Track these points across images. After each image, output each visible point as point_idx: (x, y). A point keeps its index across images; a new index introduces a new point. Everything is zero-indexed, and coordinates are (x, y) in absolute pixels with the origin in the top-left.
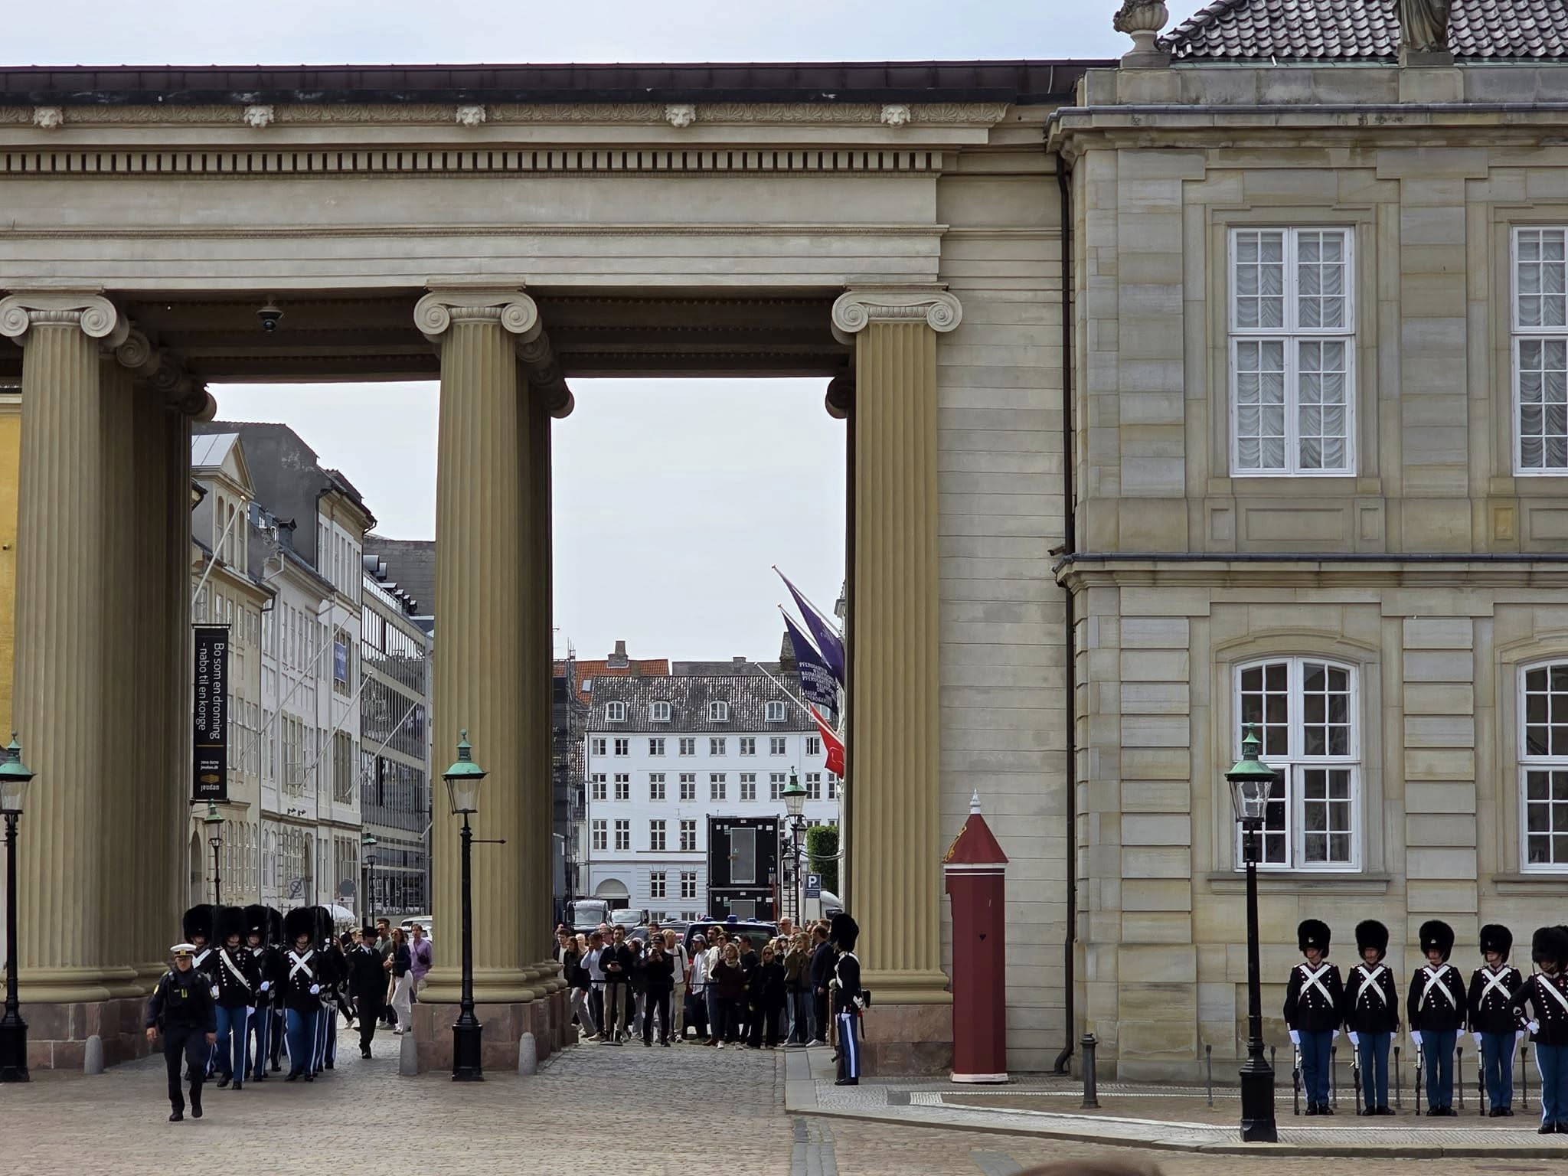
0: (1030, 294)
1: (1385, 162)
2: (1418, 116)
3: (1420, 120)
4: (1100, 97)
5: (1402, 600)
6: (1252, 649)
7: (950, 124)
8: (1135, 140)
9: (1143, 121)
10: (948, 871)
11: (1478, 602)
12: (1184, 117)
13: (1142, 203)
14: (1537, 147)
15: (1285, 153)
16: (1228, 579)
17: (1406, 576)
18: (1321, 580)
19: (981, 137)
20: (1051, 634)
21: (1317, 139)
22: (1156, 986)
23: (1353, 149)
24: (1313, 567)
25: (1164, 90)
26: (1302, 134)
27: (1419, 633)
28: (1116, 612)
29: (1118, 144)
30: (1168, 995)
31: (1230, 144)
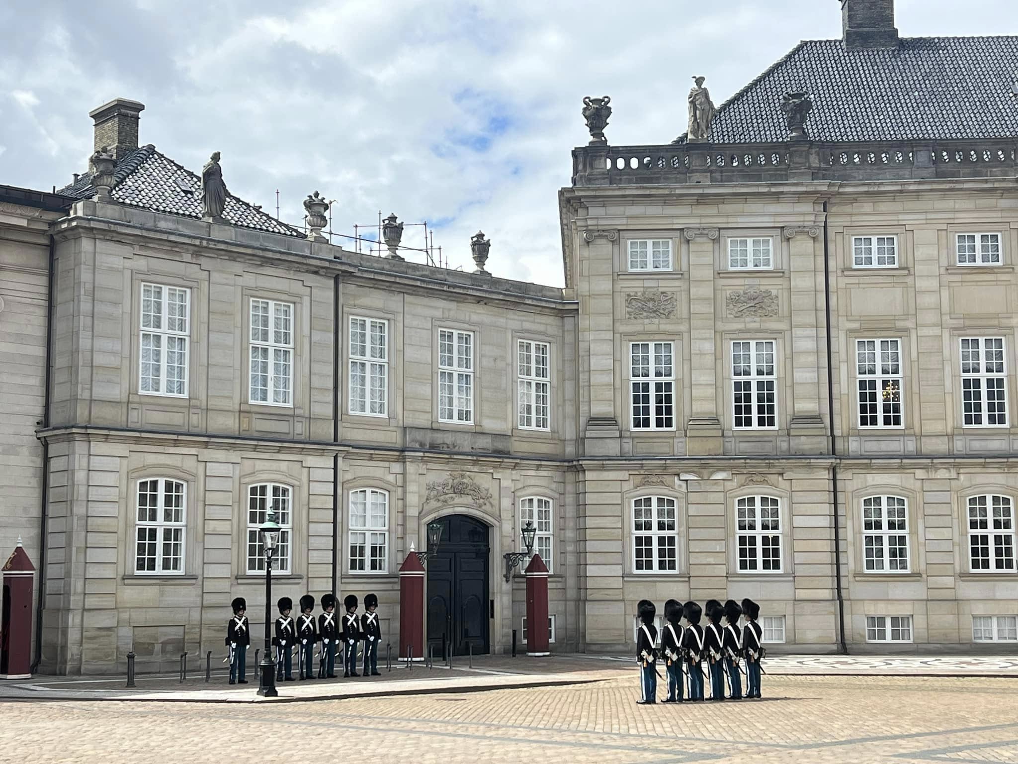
0: (30, 300)
1: (205, 262)
2: (223, 245)
3: (223, 247)
4: (89, 213)
5: (207, 454)
6: (145, 472)
7: (11, 215)
8: (105, 235)
9: (113, 227)
10: (5, 574)
11: (235, 456)
12: (129, 229)
13: (107, 265)
14: (261, 265)
15: (167, 252)
16: (138, 441)
17: (210, 444)
18: (176, 443)
19: (24, 223)
20: (33, 462)
21: (180, 248)
22: (100, 629)
23: (192, 254)
24: (175, 437)
25: (117, 215)
26: (174, 244)
27: (212, 469)
28: (86, 453)
29: (97, 236)
30: (105, 633)
31: (144, 244)
